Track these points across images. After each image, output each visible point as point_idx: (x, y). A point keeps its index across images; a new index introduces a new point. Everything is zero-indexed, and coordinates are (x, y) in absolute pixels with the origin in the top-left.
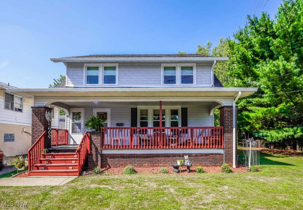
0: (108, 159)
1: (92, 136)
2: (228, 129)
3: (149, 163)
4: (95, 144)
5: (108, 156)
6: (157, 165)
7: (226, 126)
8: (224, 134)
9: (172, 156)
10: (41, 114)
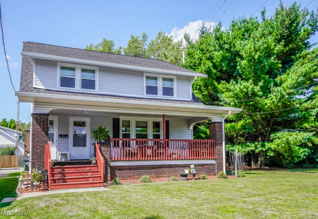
0: (116, 171)
1: (102, 147)
2: (219, 142)
3: (155, 174)
4: (105, 156)
5: (115, 168)
6: (162, 175)
7: (217, 139)
8: (216, 146)
9: (175, 167)
10: (44, 122)
